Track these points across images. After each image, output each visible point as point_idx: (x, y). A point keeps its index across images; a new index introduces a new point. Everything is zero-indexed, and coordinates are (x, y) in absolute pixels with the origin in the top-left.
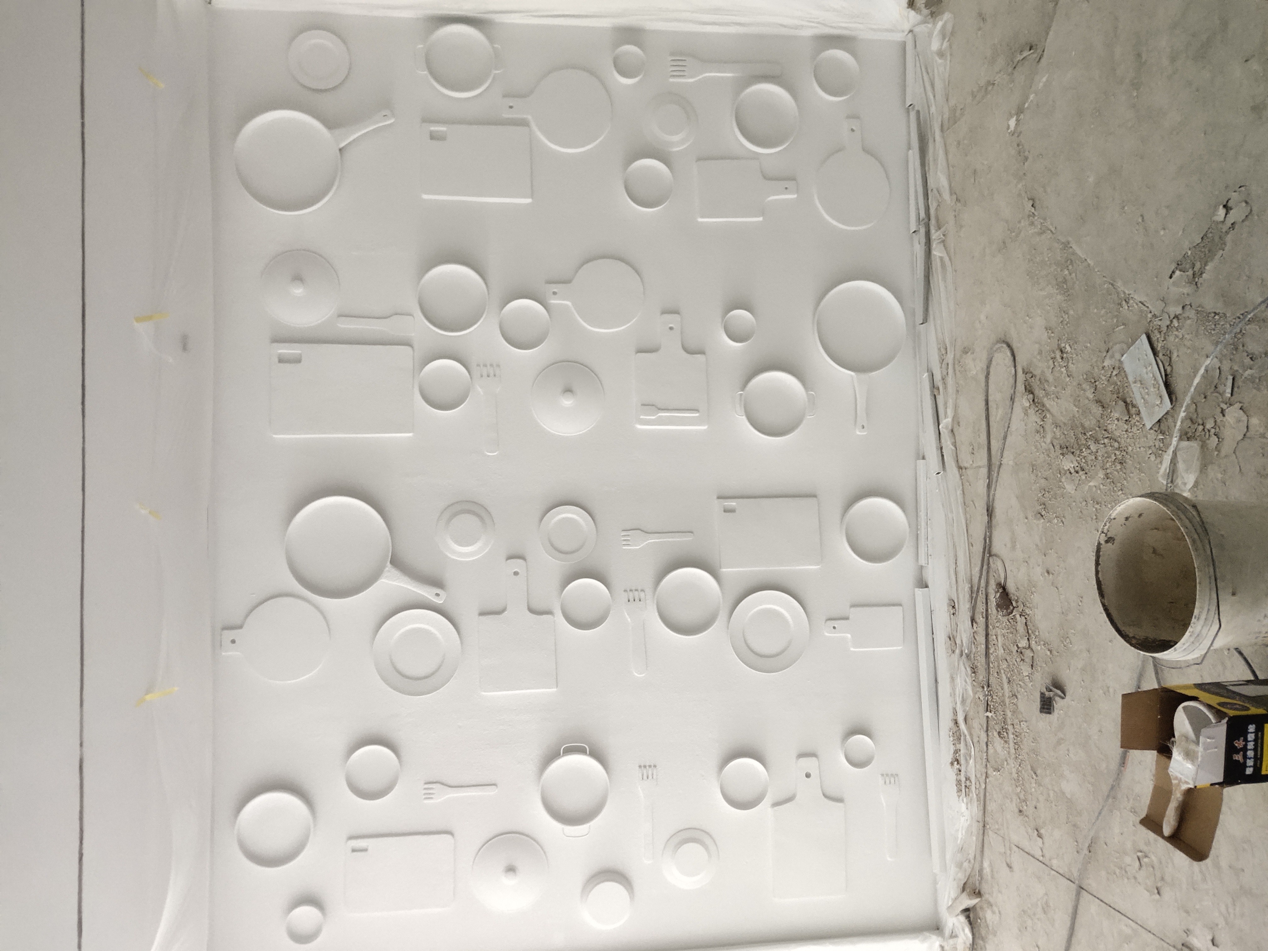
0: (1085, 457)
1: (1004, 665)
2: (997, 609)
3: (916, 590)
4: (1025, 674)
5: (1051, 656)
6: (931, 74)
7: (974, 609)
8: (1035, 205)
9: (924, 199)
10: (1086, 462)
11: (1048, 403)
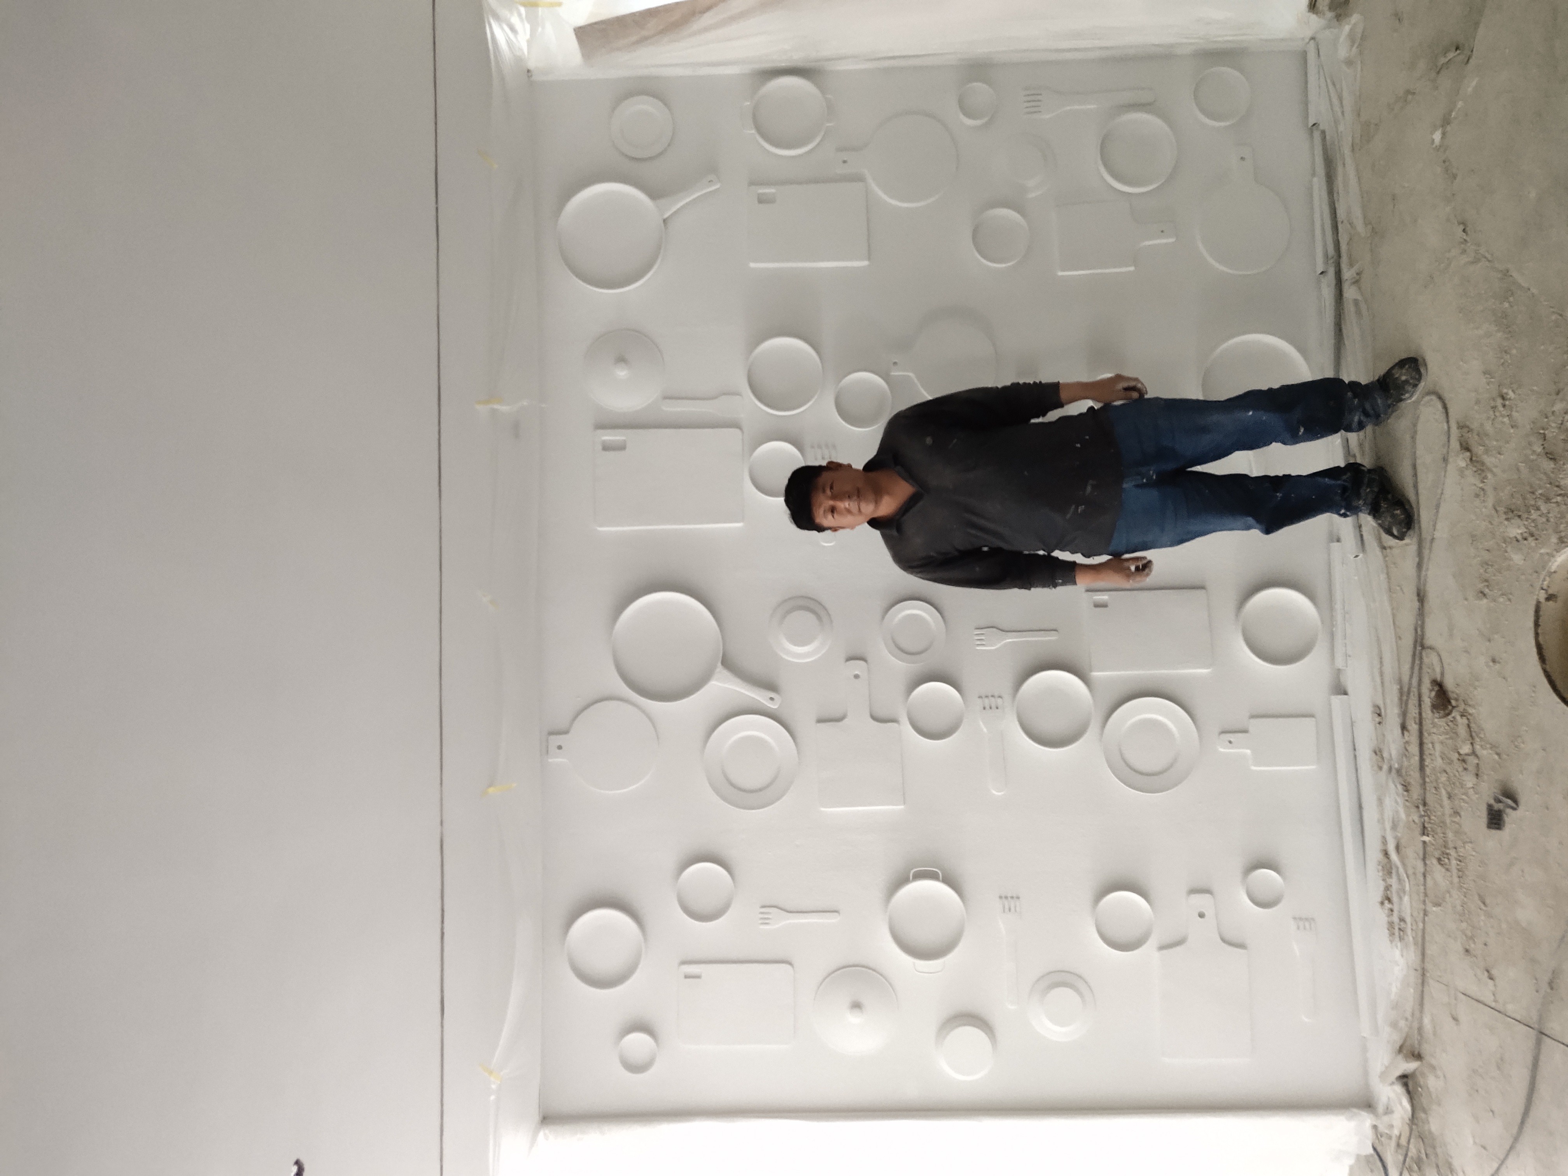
0: (1534, 520)
1: (1443, 778)
2: (1432, 712)
3: (1333, 697)
4: (1470, 785)
5: (1500, 760)
6: (1338, 86)
7: (1404, 714)
8: (1468, 229)
9: (1333, 234)
10: (1536, 526)
11: (1489, 460)
